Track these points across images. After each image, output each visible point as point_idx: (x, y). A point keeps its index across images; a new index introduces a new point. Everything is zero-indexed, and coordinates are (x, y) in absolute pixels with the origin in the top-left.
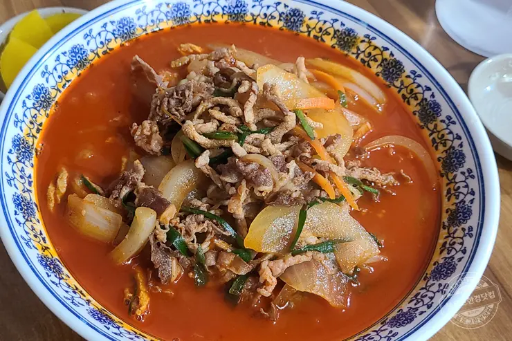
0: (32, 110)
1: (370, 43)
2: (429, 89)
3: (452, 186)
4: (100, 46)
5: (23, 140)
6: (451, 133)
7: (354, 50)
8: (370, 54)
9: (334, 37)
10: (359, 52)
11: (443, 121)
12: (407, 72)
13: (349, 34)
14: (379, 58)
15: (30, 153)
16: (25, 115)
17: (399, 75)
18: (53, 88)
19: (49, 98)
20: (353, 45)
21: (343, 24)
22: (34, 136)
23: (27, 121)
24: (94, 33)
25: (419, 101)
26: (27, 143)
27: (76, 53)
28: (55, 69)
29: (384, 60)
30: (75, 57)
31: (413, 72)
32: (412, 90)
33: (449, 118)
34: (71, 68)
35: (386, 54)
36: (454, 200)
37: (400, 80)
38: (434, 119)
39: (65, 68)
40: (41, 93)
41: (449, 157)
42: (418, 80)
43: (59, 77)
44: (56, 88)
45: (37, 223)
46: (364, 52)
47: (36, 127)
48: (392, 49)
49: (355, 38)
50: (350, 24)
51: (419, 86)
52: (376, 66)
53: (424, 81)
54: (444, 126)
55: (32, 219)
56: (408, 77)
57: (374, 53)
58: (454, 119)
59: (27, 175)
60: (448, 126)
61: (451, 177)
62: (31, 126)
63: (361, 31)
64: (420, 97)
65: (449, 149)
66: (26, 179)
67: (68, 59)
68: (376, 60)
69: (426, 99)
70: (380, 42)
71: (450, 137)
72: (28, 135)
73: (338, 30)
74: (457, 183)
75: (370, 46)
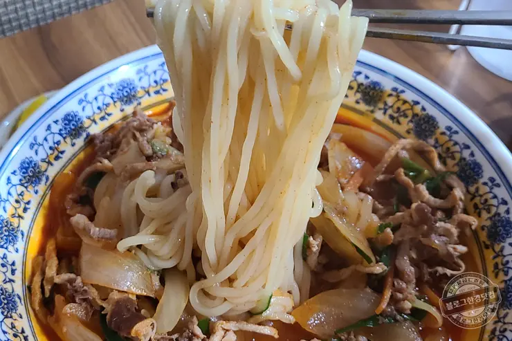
0: (18, 187)
1: (398, 96)
2: (467, 147)
3: (498, 260)
4: (98, 111)
5: (7, 222)
6: (495, 197)
7: (381, 105)
8: (399, 109)
9: (357, 91)
10: (387, 107)
11: (485, 184)
12: (442, 128)
13: (374, 88)
14: (410, 113)
15: (15, 236)
16: (9, 193)
17: (432, 132)
18: (43, 161)
19: (39, 172)
20: (380, 100)
21: (367, 77)
22: (20, 217)
23: (12, 200)
24: (90, 98)
25: (456, 162)
26: (11, 225)
27: (70, 121)
28: (46, 139)
29: (415, 115)
30: (69, 125)
31: (449, 128)
32: (448, 149)
33: (492, 180)
34: (65, 138)
35: (418, 109)
36: (502, 276)
37: (434, 137)
38: (476, 181)
39: (58, 138)
40: (29, 168)
41: (494, 226)
42: (455, 137)
43: (51, 148)
44: (47, 160)
45: (19, 319)
46: (392, 107)
47: (23, 206)
48: (424, 102)
49: (382, 92)
50: (375, 77)
51: (456, 143)
52: (406, 122)
53: (461, 138)
54: (487, 189)
55: (13, 314)
56: (443, 133)
57: (403, 108)
58: (498, 181)
59: (10, 263)
60: (491, 188)
61: (497, 248)
62: (16, 205)
63: (388, 84)
64: (458, 156)
65: (494, 216)
66: (9, 266)
67: (61, 128)
68: (406, 116)
69: (464, 159)
70: (409, 96)
71: (494, 202)
72: (13, 216)
73: (362, 84)
74: (505, 256)
75: (399, 100)
